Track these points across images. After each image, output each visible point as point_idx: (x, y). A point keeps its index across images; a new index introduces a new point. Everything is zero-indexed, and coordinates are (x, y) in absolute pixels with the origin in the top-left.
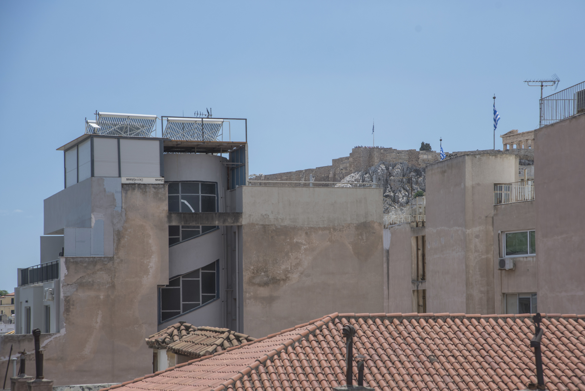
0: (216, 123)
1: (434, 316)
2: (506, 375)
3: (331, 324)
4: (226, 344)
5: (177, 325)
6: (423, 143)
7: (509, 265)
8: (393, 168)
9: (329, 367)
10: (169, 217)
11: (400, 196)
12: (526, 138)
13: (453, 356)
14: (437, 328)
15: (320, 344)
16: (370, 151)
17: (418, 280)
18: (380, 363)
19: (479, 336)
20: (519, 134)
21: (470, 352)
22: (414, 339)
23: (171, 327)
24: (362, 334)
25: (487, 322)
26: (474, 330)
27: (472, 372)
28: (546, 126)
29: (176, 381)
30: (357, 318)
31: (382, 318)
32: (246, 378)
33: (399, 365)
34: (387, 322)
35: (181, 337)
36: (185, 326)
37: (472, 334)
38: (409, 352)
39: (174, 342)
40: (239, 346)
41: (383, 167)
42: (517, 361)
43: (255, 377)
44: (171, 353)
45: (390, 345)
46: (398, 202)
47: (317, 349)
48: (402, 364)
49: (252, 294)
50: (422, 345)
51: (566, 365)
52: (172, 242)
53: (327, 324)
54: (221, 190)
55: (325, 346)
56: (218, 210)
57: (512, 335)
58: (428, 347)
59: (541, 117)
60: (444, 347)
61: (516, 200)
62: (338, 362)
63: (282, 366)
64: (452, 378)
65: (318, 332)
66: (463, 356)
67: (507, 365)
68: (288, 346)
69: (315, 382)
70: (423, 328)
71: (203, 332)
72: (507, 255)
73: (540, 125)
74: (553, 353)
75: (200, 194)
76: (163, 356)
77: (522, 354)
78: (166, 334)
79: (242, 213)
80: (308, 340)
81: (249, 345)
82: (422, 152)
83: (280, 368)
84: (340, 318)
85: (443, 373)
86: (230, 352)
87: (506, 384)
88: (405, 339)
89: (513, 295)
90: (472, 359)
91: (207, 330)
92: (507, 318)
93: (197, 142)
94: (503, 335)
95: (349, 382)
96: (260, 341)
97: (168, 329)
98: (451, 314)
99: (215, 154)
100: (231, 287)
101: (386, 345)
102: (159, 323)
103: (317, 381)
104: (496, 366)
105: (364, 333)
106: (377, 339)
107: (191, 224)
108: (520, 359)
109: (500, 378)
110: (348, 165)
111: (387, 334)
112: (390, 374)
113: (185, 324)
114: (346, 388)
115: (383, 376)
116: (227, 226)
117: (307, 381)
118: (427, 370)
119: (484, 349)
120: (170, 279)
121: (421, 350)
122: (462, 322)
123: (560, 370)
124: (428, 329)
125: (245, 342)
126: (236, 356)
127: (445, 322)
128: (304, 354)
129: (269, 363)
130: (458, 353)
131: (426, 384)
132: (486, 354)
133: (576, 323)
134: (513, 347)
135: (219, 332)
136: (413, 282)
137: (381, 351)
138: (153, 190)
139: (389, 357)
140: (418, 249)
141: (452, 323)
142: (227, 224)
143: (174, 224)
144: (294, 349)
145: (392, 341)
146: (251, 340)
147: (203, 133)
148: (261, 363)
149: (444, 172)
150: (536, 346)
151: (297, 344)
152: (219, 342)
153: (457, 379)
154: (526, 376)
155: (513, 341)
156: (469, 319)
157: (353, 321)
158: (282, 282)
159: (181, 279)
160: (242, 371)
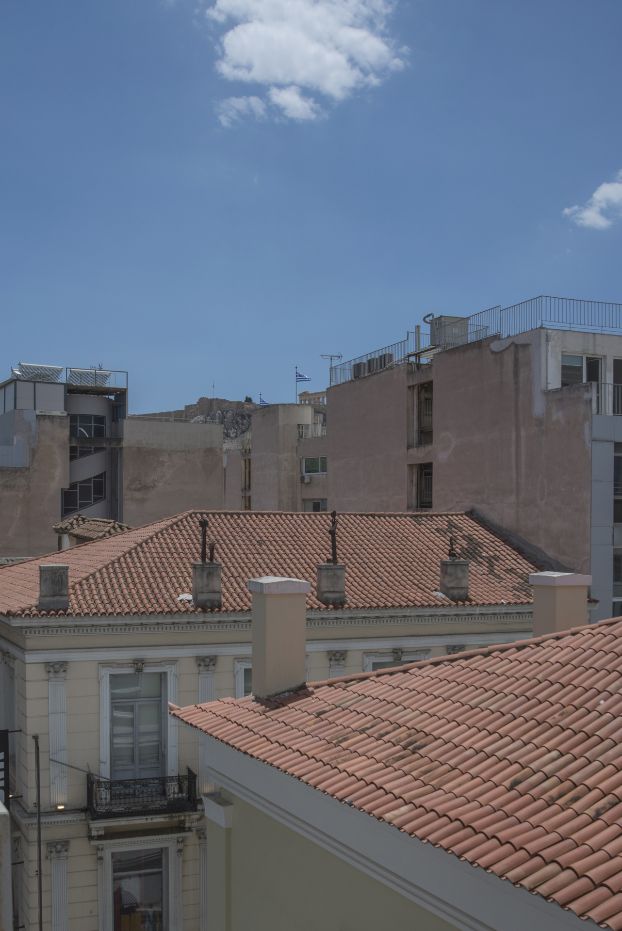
0: (105, 374)
1: (261, 513)
2: (310, 553)
3: (189, 518)
4: (112, 531)
5: (76, 517)
6: (247, 397)
7: (307, 480)
8: (226, 413)
9: (188, 549)
10: (70, 440)
11: (231, 432)
12: (314, 397)
13: (275, 541)
14: (264, 521)
15: (181, 532)
16: (211, 401)
17: (246, 489)
18: (224, 546)
19: (292, 527)
20: (310, 394)
21: (286, 538)
22: (248, 529)
23: (72, 518)
24: (212, 525)
25: (298, 517)
26: (289, 523)
27: (288, 551)
28: (334, 386)
29: (75, 557)
30: (207, 514)
31: (226, 514)
32: (127, 555)
33: (237, 547)
34: (229, 517)
35: (79, 526)
36: (82, 518)
37: (287, 526)
38: (245, 538)
39: (74, 529)
40: (122, 533)
41: (220, 412)
42: (318, 544)
43: (134, 555)
44: (71, 537)
45: (231, 533)
46: (230, 436)
47: (179, 535)
48: (240, 546)
49: (129, 496)
50: (254, 533)
51: (349, 546)
52: (72, 458)
53: (186, 518)
54: (108, 421)
55: (185, 533)
56: (105, 436)
57: (314, 526)
58: (258, 534)
59: (331, 379)
60: (268, 535)
61: (312, 435)
62: (195, 545)
63: (154, 547)
64: (274, 556)
65: (180, 523)
66: (281, 541)
67: (311, 546)
68: (158, 533)
69: (178, 559)
70: (254, 522)
71: (95, 523)
72: (306, 473)
73: (330, 385)
74: (341, 538)
75: (93, 424)
76: (66, 539)
77: (320, 539)
78: (68, 524)
79: (123, 439)
80: (172, 529)
81: (129, 532)
82: (246, 403)
83: (152, 549)
84: (195, 514)
85: (268, 552)
86: (116, 537)
87: (310, 560)
88: (241, 529)
89: (309, 500)
90: (288, 543)
91: (98, 521)
92: (311, 514)
93: (91, 387)
94: (308, 526)
95: (203, 559)
96: (137, 530)
97: (69, 519)
98: (273, 512)
99: (104, 396)
100: (114, 492)
101: (228, 533)
102: (62, 516)
103: (179, 558)
104: (304, 548)
105: (213, 524)
106: (222, 529)
107: (86, 446)
108: (320, 543)
109: (307, 555)
110: (195, 410)
111: (229, 526)
112: (231, 553)
113: (81, 516)
114: (201, 563)
115: (226, 555)
116: (112, 448)
117: (172, 558)
118: (257, 551)
119: (295, 536)
120: (70, 484)
121: (253, 537)
122: (281, 517)
123: (345, 549)
124: (257, 522)
125: (126, 530)
126: (120, 540)
127: (269, 517)
128: (170, 539)
129: (144, 545)
130: (278, 539)
131: (256, 560)
132: (297, 539)
133: (355, 518)
134: (315, 534)
135: (107, 522)
136: (242, 490)
137: (225, 537)
138: (59, 420)
139: (230, 542)
140: (246, 468)
141: (274, 518)
142: (112, 446)
143: (73, 445)
144: (162, 535)
145: (233, 530)
146: (130, 529)
147: (96, 381)
148: (138, 545)
149: (265, 415)
150: (332, 533)
151: (165, 532)
152: (107, 529)
153: (278, 556)
154: (323, 553)
155: (315, 530)
156: (286, 515)
157: (205, 516)
158: (151, 489)
159: (78, 485)
160: (125, 551)
